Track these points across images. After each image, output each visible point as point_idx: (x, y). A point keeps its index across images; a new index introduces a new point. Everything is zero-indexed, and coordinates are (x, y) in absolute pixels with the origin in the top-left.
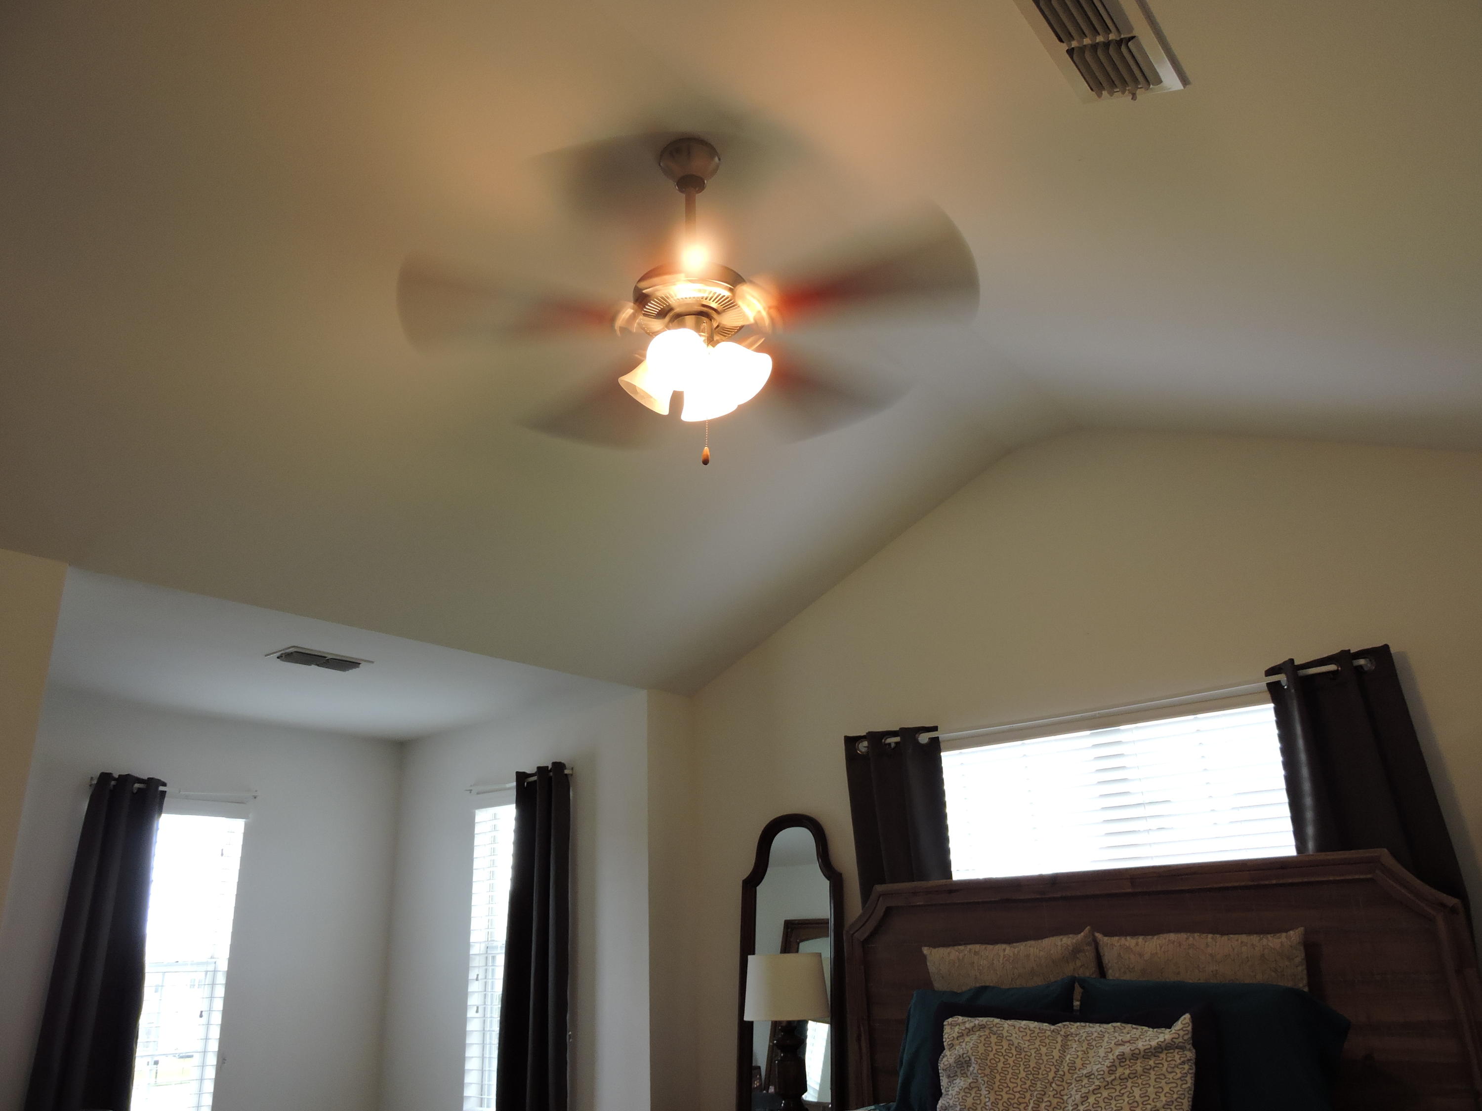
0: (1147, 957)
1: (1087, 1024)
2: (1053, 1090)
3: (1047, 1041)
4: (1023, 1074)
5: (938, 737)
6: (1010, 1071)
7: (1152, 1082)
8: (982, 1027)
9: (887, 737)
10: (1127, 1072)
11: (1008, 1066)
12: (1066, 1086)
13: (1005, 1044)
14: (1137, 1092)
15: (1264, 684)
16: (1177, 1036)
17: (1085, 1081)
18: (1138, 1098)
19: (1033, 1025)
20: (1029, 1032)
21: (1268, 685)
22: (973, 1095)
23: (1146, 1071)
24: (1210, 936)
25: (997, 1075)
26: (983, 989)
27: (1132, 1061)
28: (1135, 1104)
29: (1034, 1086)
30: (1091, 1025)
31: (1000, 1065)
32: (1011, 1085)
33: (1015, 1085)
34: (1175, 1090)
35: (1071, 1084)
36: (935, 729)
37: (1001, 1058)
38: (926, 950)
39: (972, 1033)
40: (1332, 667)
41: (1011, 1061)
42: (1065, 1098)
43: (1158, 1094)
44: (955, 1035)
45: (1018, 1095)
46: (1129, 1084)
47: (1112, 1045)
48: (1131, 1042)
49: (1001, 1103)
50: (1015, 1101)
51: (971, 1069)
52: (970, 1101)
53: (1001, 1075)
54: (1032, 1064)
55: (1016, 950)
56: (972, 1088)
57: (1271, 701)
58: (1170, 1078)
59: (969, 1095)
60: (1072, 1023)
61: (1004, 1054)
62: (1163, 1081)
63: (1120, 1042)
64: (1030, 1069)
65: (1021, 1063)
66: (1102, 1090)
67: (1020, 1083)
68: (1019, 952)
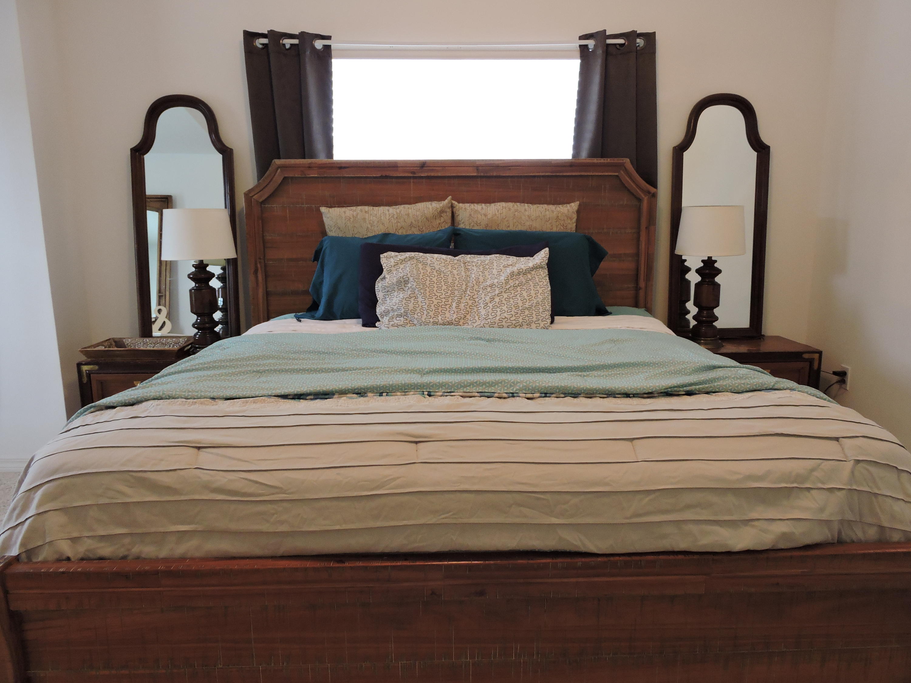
0: (489, 216)
1: (476, 255)
2: (469, 295)
3: (456, 266)
4: (444, 287)
5: (331, 45)
6: (436, 286)
7: (532, 288)
8: (411, 258)
9: (283, 38)
10: (517, 282)
11: (433, 283)
12: (476, 293)
13: (429, 269)
14: (525, 294)
15: (578, 45)
16: (542, 261)
17: (489, 289)
18: (526, 297)
19: (444, 256)
20: (443, 261)
21: (580, 46)
22: (413, 301)
23: (527, 281)
24: (526, 205)
25: (427, 289)
26: (386, 235)
27: (517, 276)
28: (525, 301)
29: (453, 294)
30: (478, 256)
31: (428, 282)
32: (439, 294)
33: (441, 294)
34: (545, 291)
35: (479, 291)
36: (329, 38)
37: (428, 278)
38: (323, 209)
39: (404, 262)
40: (621, 41)
41: (434, 279)
42: (477, 300)
43: (536, 294)
44: (393, 264)
45: (444, 300)
46: (519, 289)
47: (501, 267)
48: (513, 265)
49: (433, 305)
50: (443, 303)
51: (409, 285)
52: (411, 306)
53: (429, 288)
54: (450, 280)
55: (398, 211)
56: (411, 297)
57: (579, 58)
58: (541, 285)
59: (409, 302)
60: (466, 255)
61: (429, 275)
62: (538, 287)
63: (506, 265)
64: (449, 284)
65: (442, 280)
66: (503, 294)
67: (444, 293)
68: (400, 212)
